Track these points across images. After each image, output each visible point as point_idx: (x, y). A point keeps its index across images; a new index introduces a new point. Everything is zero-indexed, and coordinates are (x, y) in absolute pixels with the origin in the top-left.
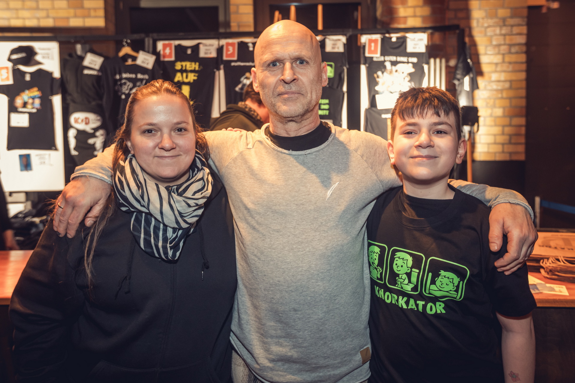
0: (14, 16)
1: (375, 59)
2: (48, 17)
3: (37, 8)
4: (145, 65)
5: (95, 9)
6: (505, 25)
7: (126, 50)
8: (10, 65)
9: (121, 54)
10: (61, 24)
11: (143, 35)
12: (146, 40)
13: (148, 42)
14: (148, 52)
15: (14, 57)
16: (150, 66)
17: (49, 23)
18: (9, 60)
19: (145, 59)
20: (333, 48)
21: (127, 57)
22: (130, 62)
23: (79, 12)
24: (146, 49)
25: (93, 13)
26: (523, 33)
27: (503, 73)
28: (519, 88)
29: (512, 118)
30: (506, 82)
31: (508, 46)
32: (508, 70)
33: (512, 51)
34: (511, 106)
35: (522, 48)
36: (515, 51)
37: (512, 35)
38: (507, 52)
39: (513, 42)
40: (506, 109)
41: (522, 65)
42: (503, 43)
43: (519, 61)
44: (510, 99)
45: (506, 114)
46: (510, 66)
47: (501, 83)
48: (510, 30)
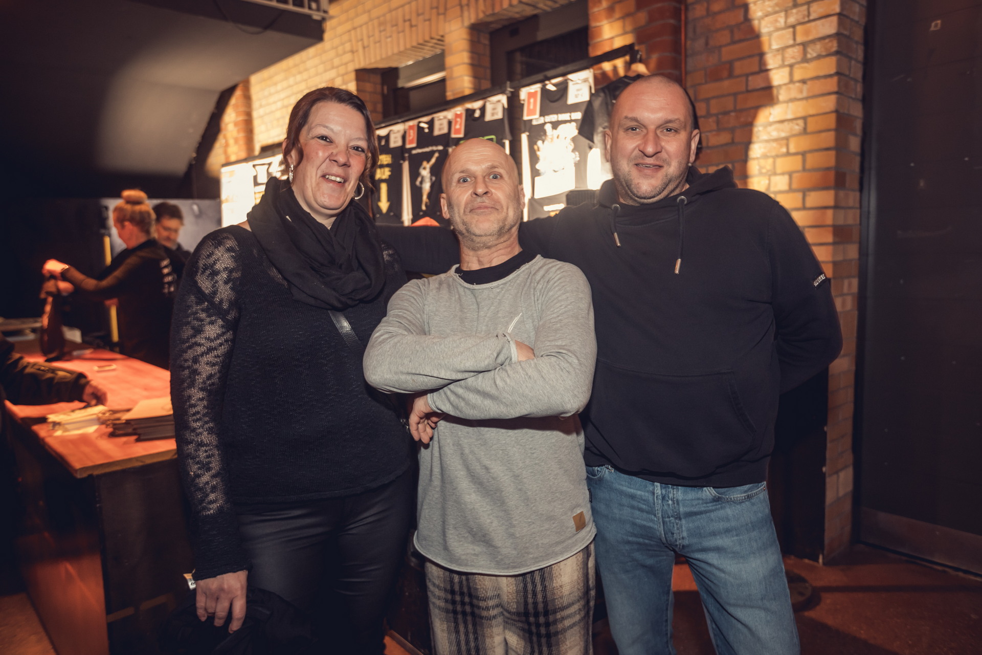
1: (534, 123)
6: (795, 6)
20: (493, 114)
26: (832, 12)
27: (791, 105)
28: (820, 132)
29: (807, 193)
30: (795, 122)
31: (801, 47)
32: (800, 96)
33: (809, 56)
34: (804, 169)
35: (830, 44)
36: (815, 55)
37: (810, 21)
38: (799, 59)
39: (811, 38)
40: (795, 175)
41: (829, 80)
42: (791, 42)
43: (822, 73)
44: (803, 154)
45: (794, 186)
46: (805, 87)
47: (786, 124)
48: (806, 13)
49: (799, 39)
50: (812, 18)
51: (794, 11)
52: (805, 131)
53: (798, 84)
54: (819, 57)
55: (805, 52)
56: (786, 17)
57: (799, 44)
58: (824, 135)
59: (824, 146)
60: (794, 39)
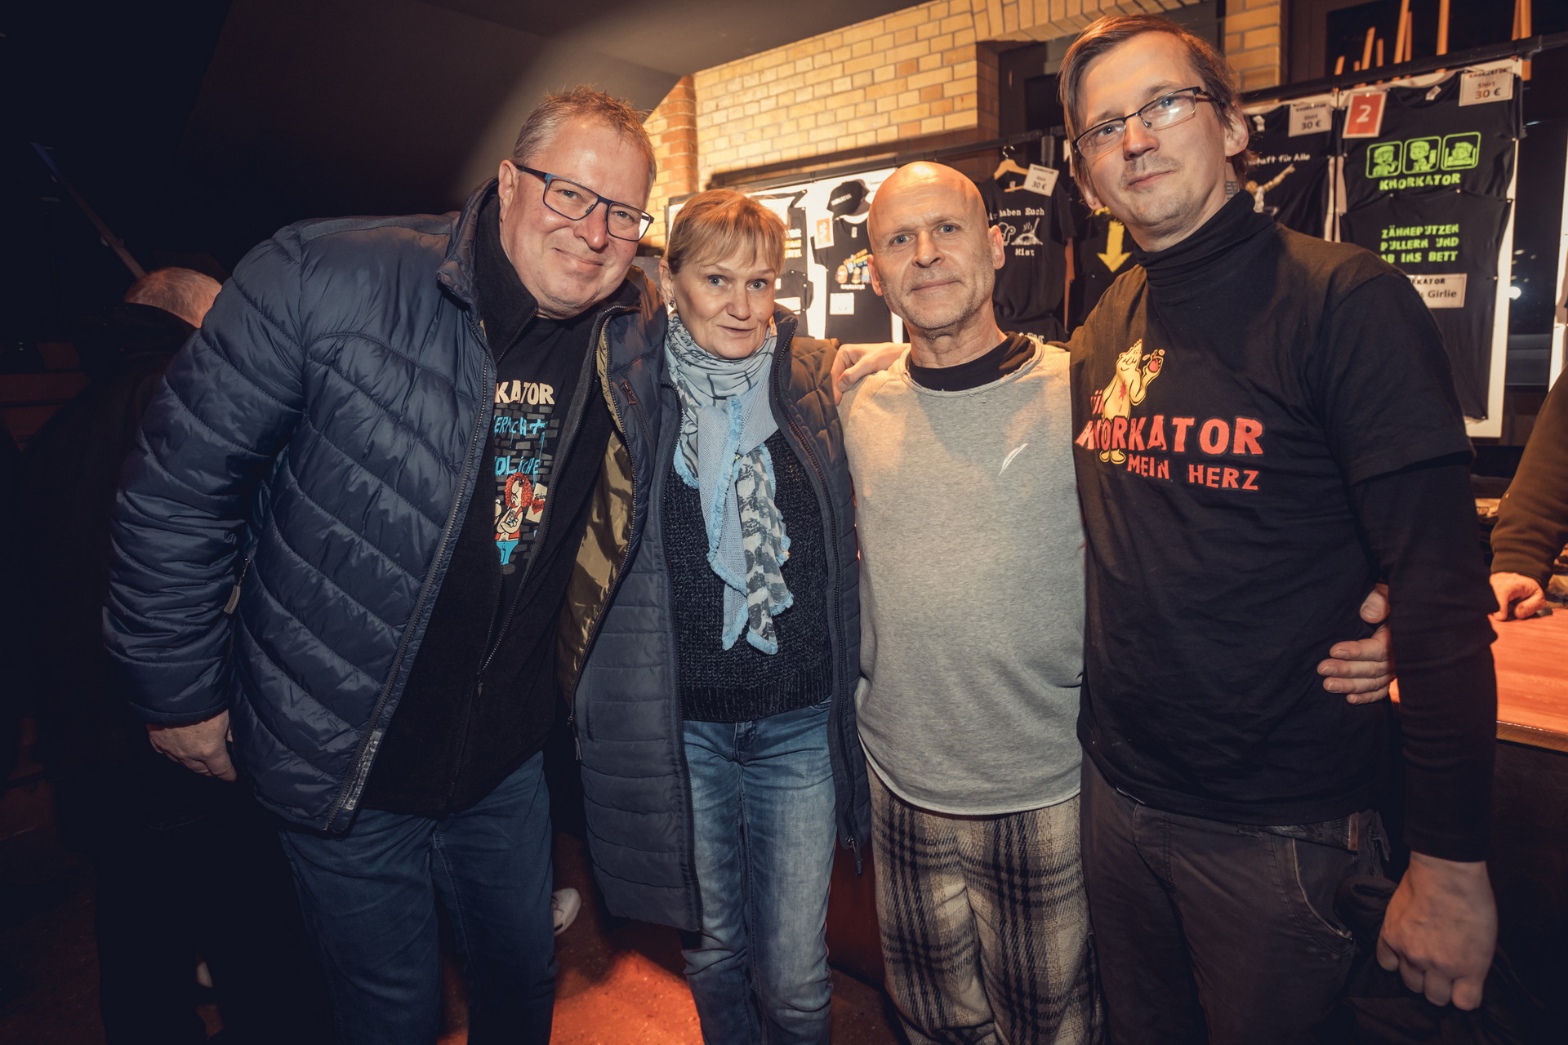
0: (844, 133)
2: (889, 125)
3: (876, 113)
4: (1039, 190)
5: (962, 97)
7: (1008, 165)
8: (831, 214)
9: (998, 174)
10: (909, 133)
11: (1037, 133)
12: (1043, 139)
13: (1047, 144)
14: (1046, 165)
15: (836, 202)
16: (1048, 191)
17: (890, 135)
18: (830, 207)
19: (1038, 178)
20: (1484, 94)
21: (1009, 176)
22: (1013, 187)
23: (937, 106)
24: (1043, 160)
25: (958, 105)
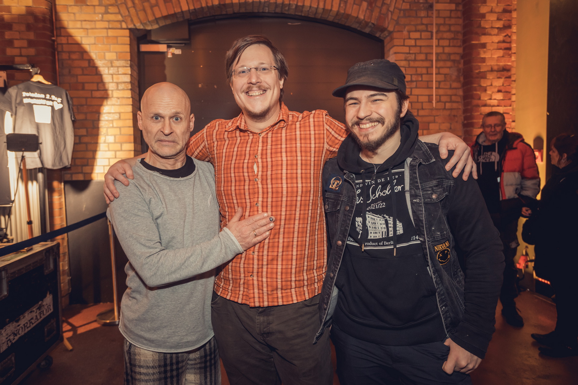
6: (112, 66)
26: (127, 73)
27: (113, 107)
28: (126, 119)
29: (123, 144)
30: (115, 114)
31: (116, 84)
32: (116, 104)
33: (119, 88)
34: (120, 134)
35: (128, 85)
36: (122, 88)
37: (119, 74)
38: (115, 89)
39: (120, 81)
40: (117, 136)
41: (128, 99)
42: (111, 81)
43: (125, 96)
44: (120, 128)
45: (117, 141)
46: (119, 101)
47: (111, 114)
48: (117, 70)
49: (115, 81)
50: (120, 73)
51: (112, 68)
52: (120, 118)
53: (115, 99)
54: (123, 89)
55: (118, 87)
56: (109, 70)
57: (115, 82)
58: (128, 121)
59: (128, 125)
60: (113, 80)
